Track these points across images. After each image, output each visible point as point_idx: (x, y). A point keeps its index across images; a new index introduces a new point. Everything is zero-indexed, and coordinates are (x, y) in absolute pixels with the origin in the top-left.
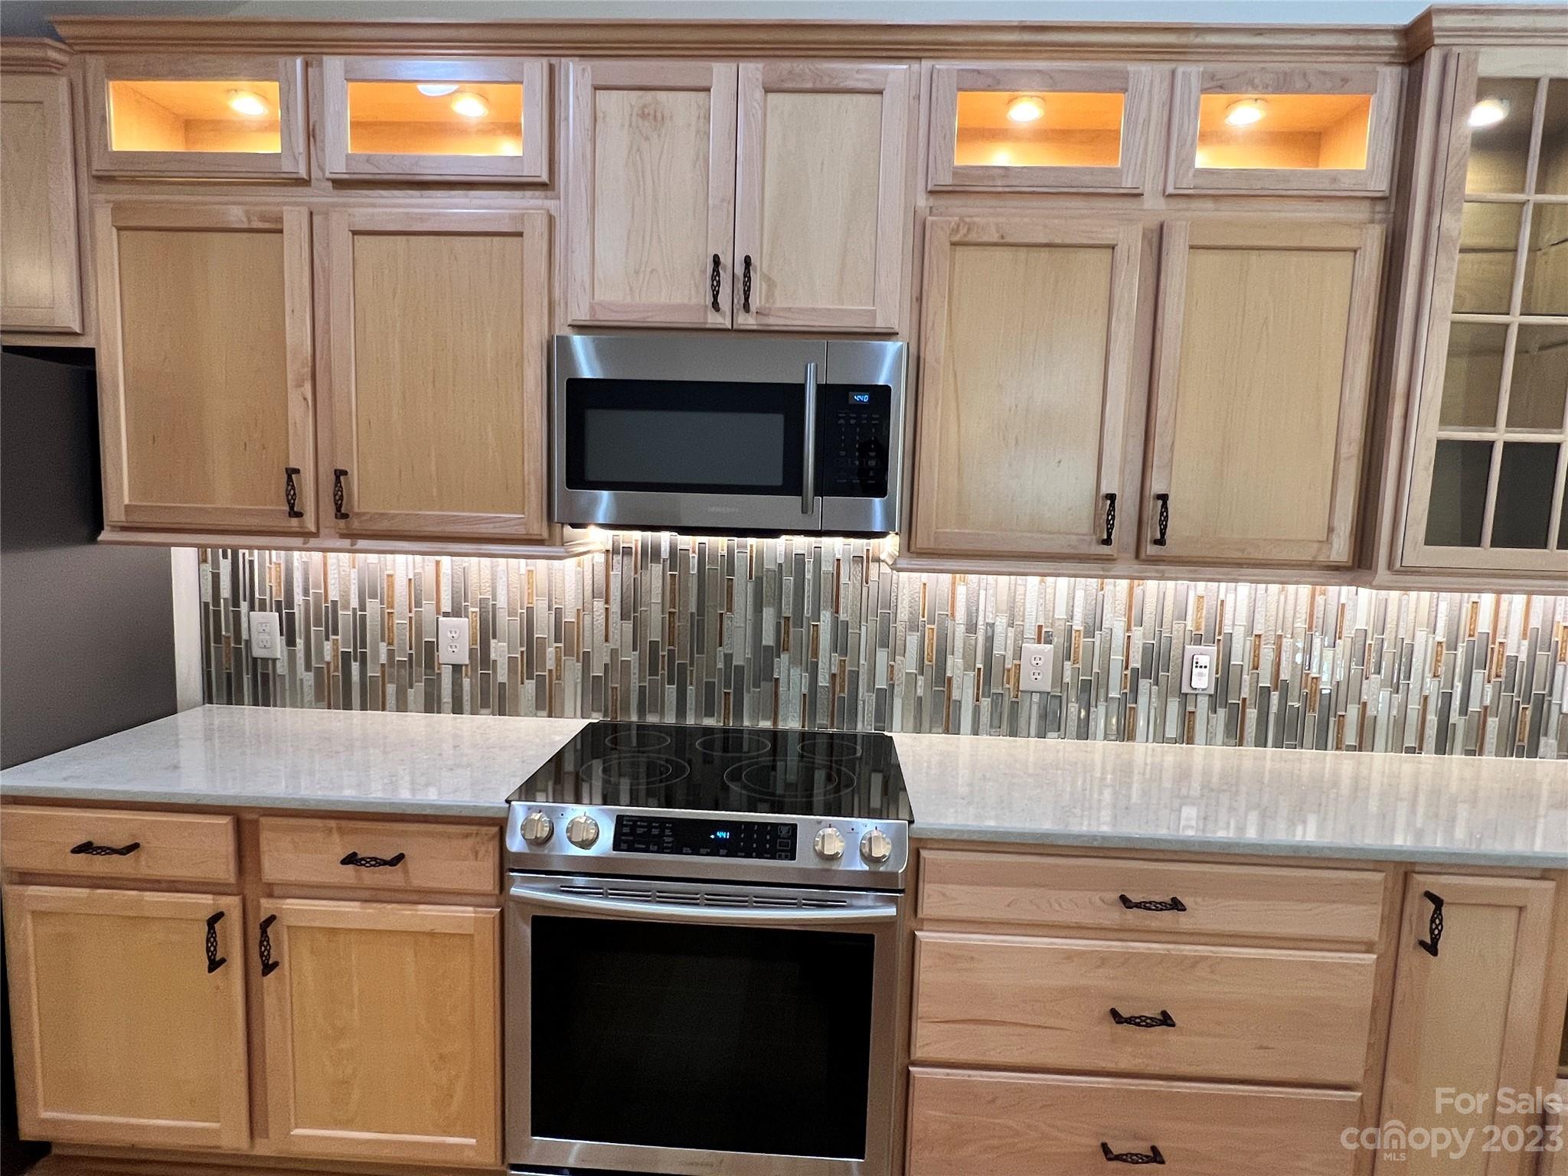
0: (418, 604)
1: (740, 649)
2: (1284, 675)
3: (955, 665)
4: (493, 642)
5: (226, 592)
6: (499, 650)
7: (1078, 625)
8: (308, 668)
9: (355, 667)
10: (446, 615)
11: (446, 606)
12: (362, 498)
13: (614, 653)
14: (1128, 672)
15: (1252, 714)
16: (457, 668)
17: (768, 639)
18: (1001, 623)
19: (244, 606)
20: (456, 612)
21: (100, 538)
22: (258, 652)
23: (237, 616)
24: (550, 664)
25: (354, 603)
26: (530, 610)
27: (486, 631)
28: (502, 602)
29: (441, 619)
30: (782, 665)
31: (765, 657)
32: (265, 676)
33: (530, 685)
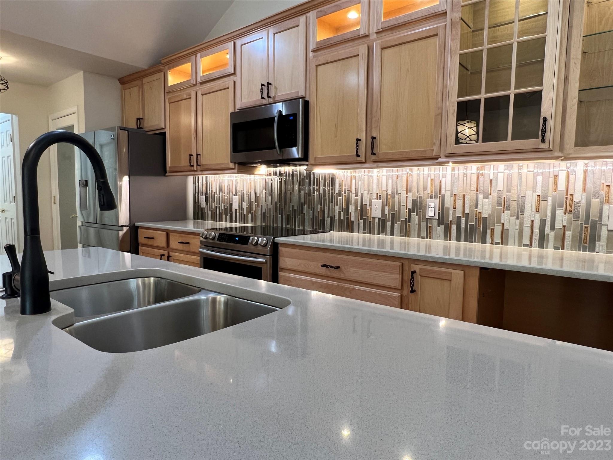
0: (229, 193)
1: (295, 204)
2: (467, 211)
3: (352, 209)
4: (243, 202)
5: (197, 191)
6: (244, 205)
7: (390, 193)
8: (210, 211)
9: (218, 210)
10: (234, 195)
11: (234, 193)
12: (203, 160)
13: (267, 205)
14: (407, 210)
15: (454, 227)
16: (236, 210)
17: (302, 201)
18: (366, 193)
19: (200, 194)
20: (236, 195)
21: (166, 175)
22: (202, 206)
23: (199, 196)
24: (254, 209)
25: (218, 193)
26: (250, 193)
27: (242, 200)
28: (245, 192)
29: (233, 196)
30: (305, 208)
31: (301, 205)
32: (203, 212)
33: (250, 215)
